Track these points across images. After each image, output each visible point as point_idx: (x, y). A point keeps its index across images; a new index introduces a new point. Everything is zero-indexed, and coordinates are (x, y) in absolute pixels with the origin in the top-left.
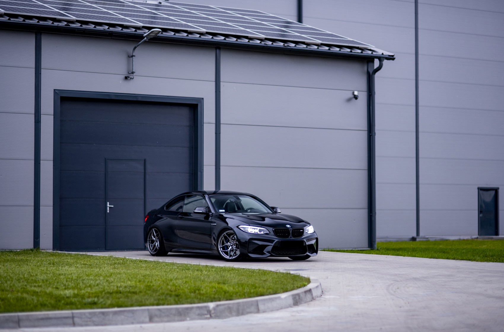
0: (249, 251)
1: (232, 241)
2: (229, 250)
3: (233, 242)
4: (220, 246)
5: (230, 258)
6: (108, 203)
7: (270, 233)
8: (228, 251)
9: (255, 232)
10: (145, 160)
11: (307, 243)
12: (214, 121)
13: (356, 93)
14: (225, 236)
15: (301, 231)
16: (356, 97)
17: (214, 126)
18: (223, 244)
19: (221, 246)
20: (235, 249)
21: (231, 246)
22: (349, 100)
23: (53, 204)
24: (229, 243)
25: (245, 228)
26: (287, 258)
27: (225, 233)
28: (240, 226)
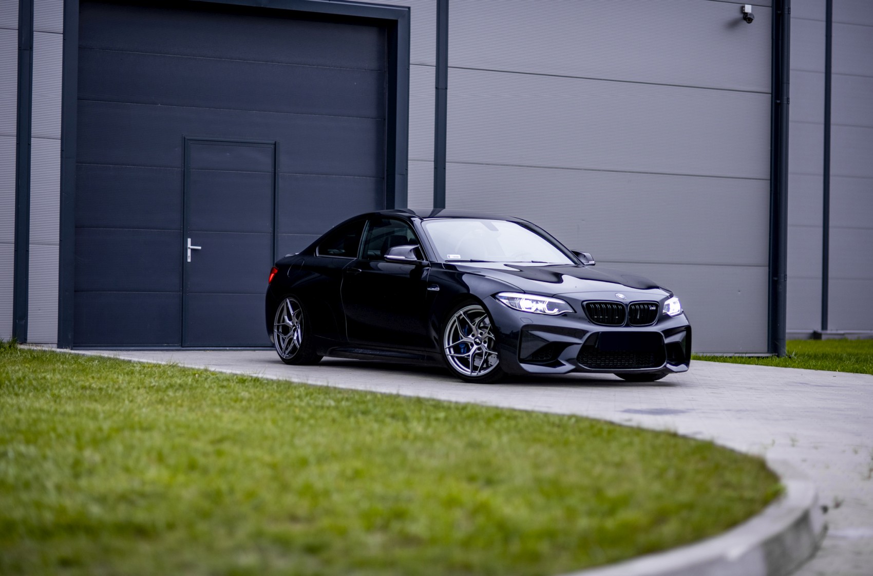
0: (521, 357)
1: (480, 331)
2: (471, 353)
3: (481, 334)
4: (449, 344)
5: (474, 374)
6: (189, 240)
7: (576, 312)
8: (469, 356)
9: (537, 309)
10: (275, 144)
11: (667, 341)
12: (432, 60)
13: (748, 9)
14: (461, 317)
15: (653, 310)
16: (747, 18)
17: (433, 71)
18: (456, 337)
19: (451, 344)
20: (486, 353)
21: (477, 344)
22: (733, 25)
23: (60, 240)
24: (470, 336)
25: (513, 298)
26: (612, 376)
27: (462, 312)
28: (500, 294)
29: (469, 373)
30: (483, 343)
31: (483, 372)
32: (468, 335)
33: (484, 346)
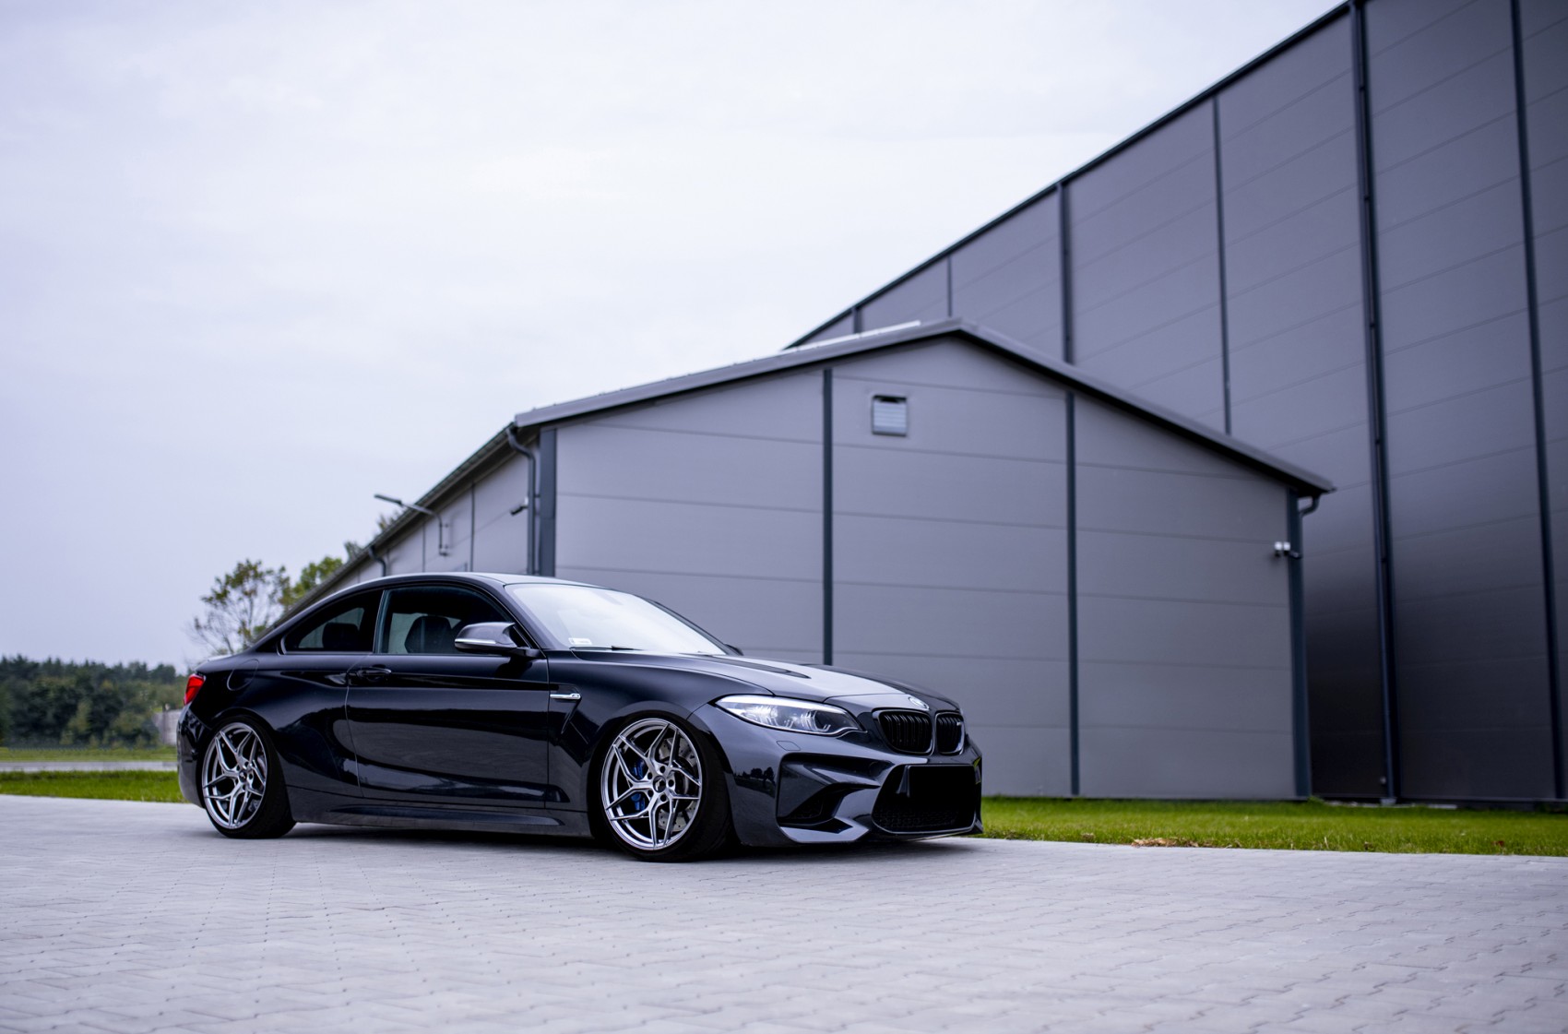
29: (652, 846)
30: (667, 785)
31: (674, 839)
32: (644, 776)
33: (671, 791)
